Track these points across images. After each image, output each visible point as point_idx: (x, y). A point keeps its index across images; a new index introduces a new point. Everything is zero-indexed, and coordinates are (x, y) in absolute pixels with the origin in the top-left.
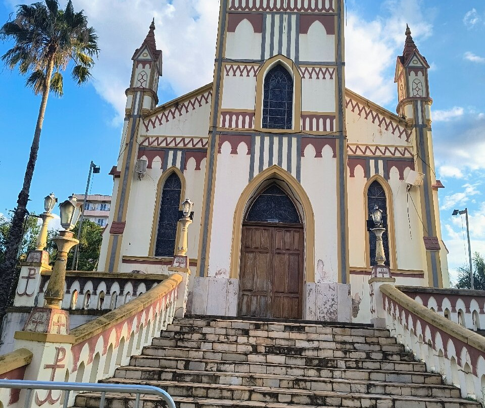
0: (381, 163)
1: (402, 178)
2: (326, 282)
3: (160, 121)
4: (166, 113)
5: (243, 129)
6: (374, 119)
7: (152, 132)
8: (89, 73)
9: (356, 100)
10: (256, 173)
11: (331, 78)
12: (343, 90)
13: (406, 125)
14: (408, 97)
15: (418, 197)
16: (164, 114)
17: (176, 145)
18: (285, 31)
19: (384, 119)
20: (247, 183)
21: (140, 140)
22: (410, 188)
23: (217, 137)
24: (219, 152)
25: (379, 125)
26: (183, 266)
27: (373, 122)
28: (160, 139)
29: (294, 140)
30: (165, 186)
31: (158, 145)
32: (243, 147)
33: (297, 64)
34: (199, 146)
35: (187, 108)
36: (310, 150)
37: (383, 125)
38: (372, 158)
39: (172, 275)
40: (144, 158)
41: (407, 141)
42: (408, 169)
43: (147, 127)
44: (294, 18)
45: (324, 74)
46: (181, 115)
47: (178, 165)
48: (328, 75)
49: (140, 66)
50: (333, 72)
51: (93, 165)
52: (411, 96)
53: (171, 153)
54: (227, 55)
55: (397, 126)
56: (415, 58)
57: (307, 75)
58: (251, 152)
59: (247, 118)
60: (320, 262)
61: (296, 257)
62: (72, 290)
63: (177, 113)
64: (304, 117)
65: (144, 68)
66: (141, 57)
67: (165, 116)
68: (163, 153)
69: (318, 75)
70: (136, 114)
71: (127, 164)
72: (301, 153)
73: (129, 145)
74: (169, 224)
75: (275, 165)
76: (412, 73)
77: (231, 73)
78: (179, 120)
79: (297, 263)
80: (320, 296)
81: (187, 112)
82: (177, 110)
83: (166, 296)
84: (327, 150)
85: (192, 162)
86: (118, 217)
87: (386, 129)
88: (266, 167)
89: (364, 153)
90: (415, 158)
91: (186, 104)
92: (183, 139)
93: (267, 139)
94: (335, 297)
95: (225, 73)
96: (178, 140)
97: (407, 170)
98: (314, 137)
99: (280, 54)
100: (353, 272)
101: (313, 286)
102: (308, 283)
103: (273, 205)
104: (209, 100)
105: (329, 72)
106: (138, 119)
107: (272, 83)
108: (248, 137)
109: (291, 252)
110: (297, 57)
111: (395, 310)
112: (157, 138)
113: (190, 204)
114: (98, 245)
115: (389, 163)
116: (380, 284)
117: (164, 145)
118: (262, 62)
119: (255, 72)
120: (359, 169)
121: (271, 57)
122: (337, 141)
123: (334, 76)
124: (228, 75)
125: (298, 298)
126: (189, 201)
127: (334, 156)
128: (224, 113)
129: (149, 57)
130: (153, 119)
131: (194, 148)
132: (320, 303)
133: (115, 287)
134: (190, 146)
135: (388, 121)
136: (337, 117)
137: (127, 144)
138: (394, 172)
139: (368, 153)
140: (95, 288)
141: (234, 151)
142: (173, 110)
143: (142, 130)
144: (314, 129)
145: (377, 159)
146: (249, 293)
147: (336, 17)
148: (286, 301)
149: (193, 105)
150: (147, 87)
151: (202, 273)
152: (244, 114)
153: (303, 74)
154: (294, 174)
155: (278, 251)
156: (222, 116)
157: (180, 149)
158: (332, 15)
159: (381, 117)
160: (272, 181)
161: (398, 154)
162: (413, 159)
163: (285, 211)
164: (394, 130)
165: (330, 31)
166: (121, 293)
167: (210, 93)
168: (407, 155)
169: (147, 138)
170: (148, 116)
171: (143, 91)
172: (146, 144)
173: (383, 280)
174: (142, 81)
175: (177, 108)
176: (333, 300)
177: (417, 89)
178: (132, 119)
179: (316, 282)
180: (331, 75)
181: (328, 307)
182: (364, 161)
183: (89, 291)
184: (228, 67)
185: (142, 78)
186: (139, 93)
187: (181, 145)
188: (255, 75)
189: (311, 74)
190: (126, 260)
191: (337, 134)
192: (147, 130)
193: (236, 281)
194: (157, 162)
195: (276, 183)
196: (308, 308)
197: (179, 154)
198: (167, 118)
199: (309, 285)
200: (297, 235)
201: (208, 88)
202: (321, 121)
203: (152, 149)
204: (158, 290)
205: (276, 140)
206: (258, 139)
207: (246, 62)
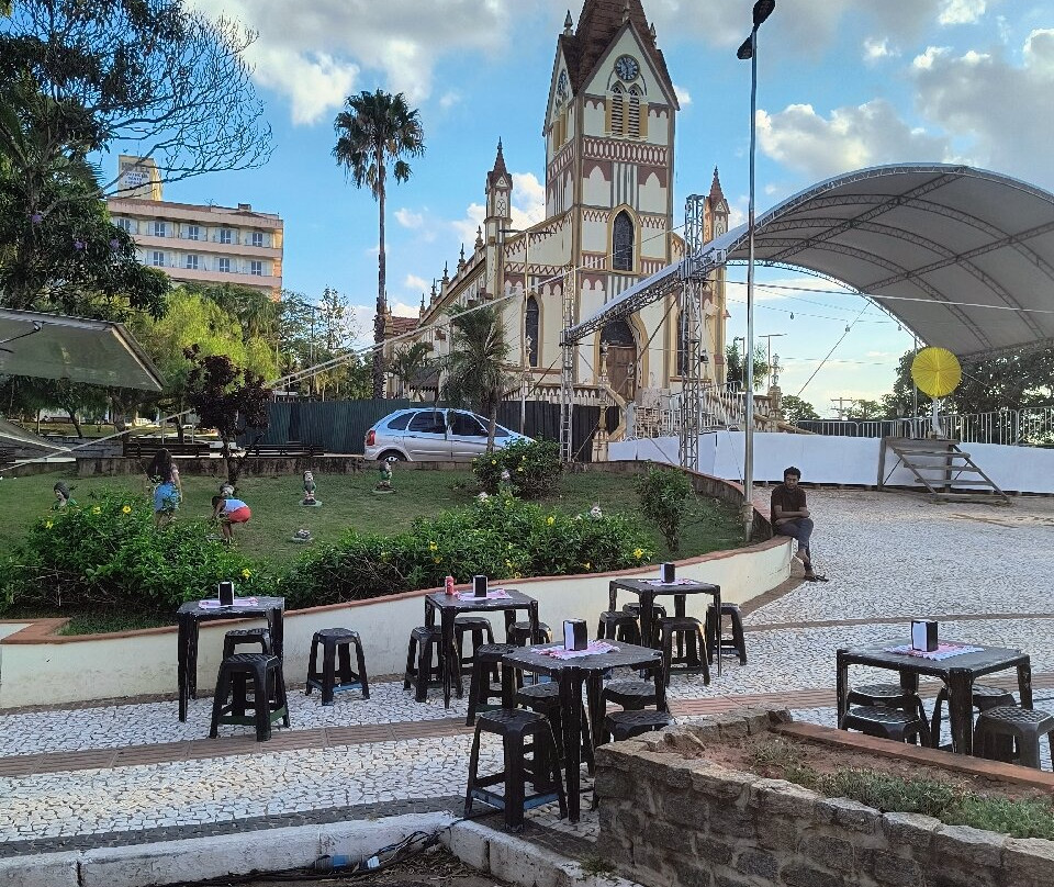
1: (703, 307)
2: (656, 387)
3: (518, 248)
4: (523, 241)
5: (599, 269)
7: (513, 258)
11: (663, 228)
15: (712, 324)
16: (521, 241)
17: (533, 272)
18: (629, 185)
22: (708, 317)
23: (580, 275)
24: (582, 288)
28: (520, 266)
31: (519, 271)
32: (599, 284)
33: (637, 212)
35: (539, 237)
40: (508, 282)
42: (708, 300)
43: (507, 253)
44: (635, 167)
45: (658, 224)
46: (535, 243)
47: (536, 291)
48: (660, 225)
50: (664, 222)
53: (530, 279)
54: (585, 201)
56: (720, 203)
57: (645, 224)
58: (605, 289)
59: (601, 260)
60: (652, 374)
63: (531, 240)
64: (643, 261)
65: (501, 195)
66: (498, 185)
67: (522, 243)
68: (523, 278)
69: (653, 224)
76: (717, 218)
77: (588, 218)
78: (534, 249)
81: (541, 240)
85: (547, 288)
90: (714, 293)
92: (539, 267)
95: (583, 217)
96: (535, 267)
97: (707, 302)
99: (625, 204)
100: (671, 380)
105: (661, 222)
106: (502, 247)
107: (618, 228)
108: (602, 276)
110: (638, 207)
112: (517, 265)
117: (523, 271)
118: (611, 209)
119: (606, 218)
121: (618, 205)
123: (665, 225)
124: (585, 219)
128: (584, 254)
129: (505, 185)
130: (512, 246)
131: (547, 274)
136: (667, 262)
137: (495, 271)
141: (593, 288)
143: (504, 257)
144: (650, 272)
147: (668, 171)
152: (599, 256)
153: (642, 223)
156: (582, 257)
157: (537, 276)
158: (665, 168)
162: (711, 293)
165: (663, 185)
169: (510, 264)
170: (508, 243)
172: (509, 269)
174: (501, 209)
175: (531, 236)
177: (720, 232)
178: (498, 247)
180: (663, 225)
184: (586, 212)
185: (501, 206)
186: (501, 222)
187: (537, 272)
188: (606, 222)
189: (648, 223)
192: (508, 256)
194: (518, 287)
197: (536, 279)
198: (523, 245)
202: (655, 265)
203: (514, 274)
205: (623, 278)
206: (610, 278)
207: (599, 208)
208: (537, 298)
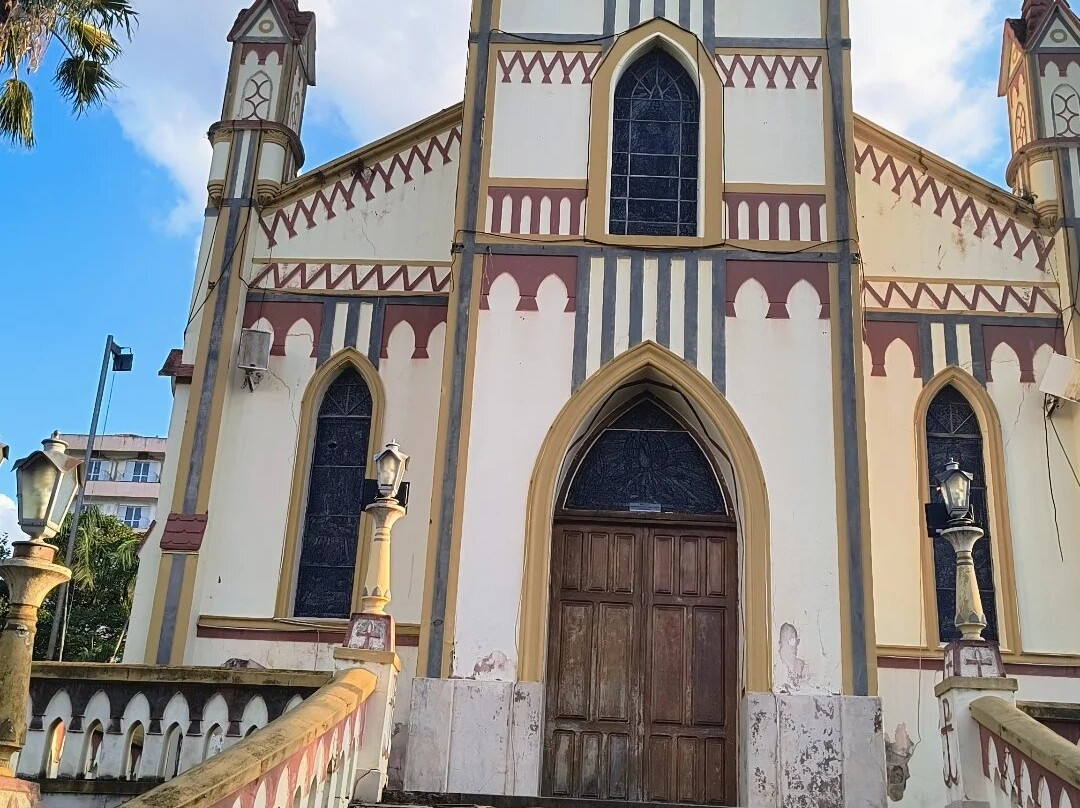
0: (963, 332)
1: (1027, 376)
2: (807, 690)
3: (309, 215)
4: (328, 192)
5: (554, 237)
6: (940, 202)
7: (287, 248)
8: (107, 78)
9: (884, 147)
10: (593, 365)
11: (811, 85)
12: (848, 122)
13: (1037, 222)
14: (1040, 137)
16: (320, 195)
17: (356, 286)
19: (969, 203)
20: (567, 396)
21: (251, 271)
22: (1053, 407)
23: (478, 260)
24: (485, 306)
25: (957, 222)
26: (376, 644)
27: (938, 212)
28: (310, 270)
29: (705, 269)
30: (325, 408)
31: (305, 285)
32: (552, 291)
33: (711, 45)
34: (426, 287)
35: (387, 178)
36: (751, 296)
37: (969, 222)
38: (936, 318)
39: (346, 672)
40: (263, 325)
41: (1041, 266)
42: (1045, 349)
43: (270, 234)
45: (790, 75)
46: (370, 197)
47: (363, 345)
48: (800, 78)
49: (253, 57)
50: (816, 69)
51: (113, 348)
52: (1050, 134)
53: (342, 310)
54: (506, 24)
55: (1010, 224)
56: (1057, 24)
57: (739, 77)
58: (577, 304)
59: (565, 205)
60: (788, 632)
61: (715, 618)
62: (47, 721)
63: (359, 190)
64: (732, 198)
65: (262, 61)
66: (255, 33)
67: (324, 200)
68: (319, 309)
69: (771, 75)
70: (238, 194)
71: (212, 341)
72: (724, 306)
73: (220, 287)
74: (334, 520)
75: (649, 342)
76: (1051, 68)
77: (517, 72)
78: (365, 214)
79: (717, 634)
80: (789, 736)
81: (389, 187)
82: (358, 184)
83: (328, 736)
84: (803, 297)
85: (402, 336)
86: (186, 501)
87: (978, 233)
88: (621, 346)
89: (914, 303)
90: (1067, 317)
91: (386, 165)
92: (378, 269)
93: (624, 267)
94: (835, 738)
95: (500, 74)
96: (363, 271)
97: (1044, 356)
98: (762, 257)
99: (659, 16)
100: (885, 661)
101: (768, 706)
102: (751, 695)
103: (644, 461)
104: (454, 152)
105: (805, 69)
106: (244, 211)
107: (639, 103)
108: (569, 261)
109: (699, 601)
110: (709, 26)
111: (1018, 776)
112: (302, 267)
113: (397, 461)
114: (127, 583)
115: (988, 332)
116: (973, 697)
117: (320, 285)
118: (605, 41)
119: (588, 71)
120: (899, 353)
121: (635, 27)
122: (833, 269)
123: (818, 80)
124: (506, 79)
125: (721, 740)
126: (395, 450)
127: (824, 315)
128: (497, 193)
129: (277, 33)
130: (289, 209)
131: (408, 293)
132: (790, 756)
133: (177, 710)
134: (398, 287)
135: (982, 208)
136: (831, 195)
137: (211, 286)
138: (1004, 359)
139: (926, 304)
140: (117, 714)
141: (528, 303)
142: (347, 183)
143: (256, 244)
144: (764, 234)
145: (950, 321)
146: (574, 727)
148: (687, 749)
149: (406, 169)
150: (272, 118)
151: (436, 665)
152: (556, 193)
153: (729, 75)
154: (705, 367)
155: (661, 599)
156: (490, 201)
157: (369, 299)
159: (962, 199)
160: (639, 389)
161: (1014, 308)
162: (1059, 321)
163: (680, 477)
164: (1001, 234)
166: (194, 730)
167: (454, 133)
168: (1042, 308)
169: (272, 266)
170: (275, 202)
171: (261, 129)
172: (268, 283)
173: (980, 684)
174: (257, 100)
175: (358, 177)
176: (828, 746)
177: (1067, 115)
178: (226, 211)
179: (776, 690)
180: (811, 77)
181: (815, 769)
182: (913, 327)
183: (97, 722)
184: (508, 57)
185: (258, 92)
186: (247, 137)
187: (372, 286)
188: (587, 80)
189: (750, 75)
190: (209, 629)
191: (833, 249)
192: (272, 243)
193: (536, 690)
194: (300, 336)
195: (652, 396)
196: (752, 770)
197: (367, 311)
198: (329, 206)
199: (754, 702)
200: (716, 551)
201: (449, 118)
202: (784, 210)
203: (286, 298)
204: (303, 717)
205: (650, 267)
206: (597, 266)
207: (561, 42)
208: (365, 370)
